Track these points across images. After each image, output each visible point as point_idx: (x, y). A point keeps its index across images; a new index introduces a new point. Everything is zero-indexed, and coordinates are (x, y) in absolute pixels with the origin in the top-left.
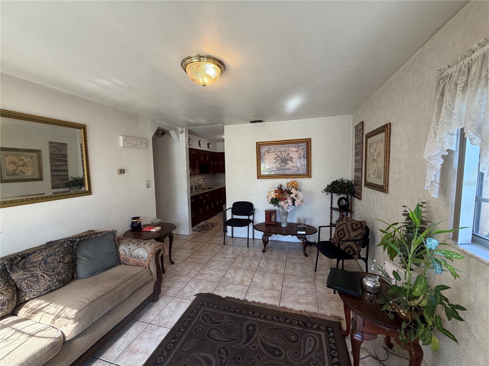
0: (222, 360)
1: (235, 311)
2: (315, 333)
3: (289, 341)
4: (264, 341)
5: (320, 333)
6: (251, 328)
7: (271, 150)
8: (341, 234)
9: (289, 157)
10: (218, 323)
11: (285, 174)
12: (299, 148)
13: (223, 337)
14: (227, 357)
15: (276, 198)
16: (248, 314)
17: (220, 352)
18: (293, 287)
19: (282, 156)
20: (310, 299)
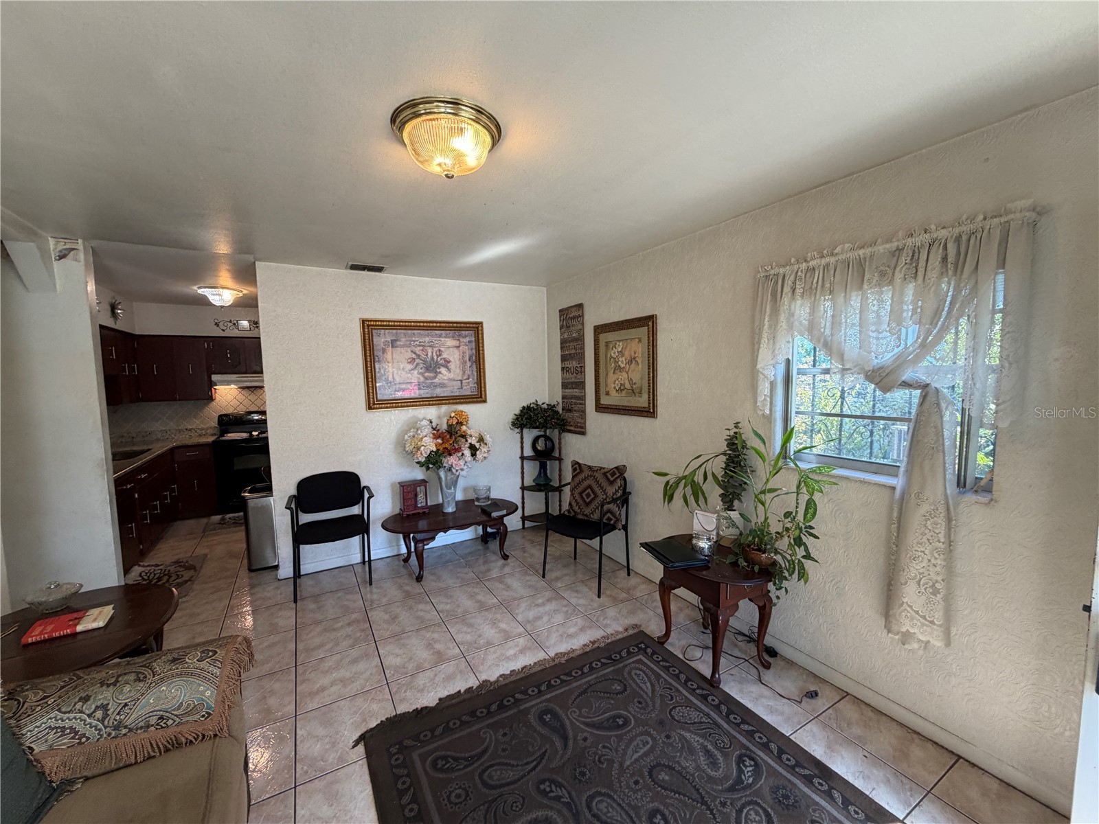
0: (562, 800)
1: (489, 712)
2: (633, 662)
3: (617, 694)
4: (588, 720)
5: (638, 657)
6: (547, 718)
7: (400, 341)
8: (588, 495)
9: (441, 359)
10: (484, 752)
11: (435, 395)
12: (462, 340)
13: (520, 768)
14: (563, 789)
15: (438, 450)
16: (517, 701)
17: (544, 793)
18: (538, 618)
19: (427, 355)
20: (580, 622)
